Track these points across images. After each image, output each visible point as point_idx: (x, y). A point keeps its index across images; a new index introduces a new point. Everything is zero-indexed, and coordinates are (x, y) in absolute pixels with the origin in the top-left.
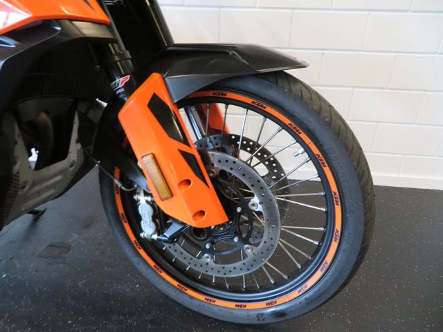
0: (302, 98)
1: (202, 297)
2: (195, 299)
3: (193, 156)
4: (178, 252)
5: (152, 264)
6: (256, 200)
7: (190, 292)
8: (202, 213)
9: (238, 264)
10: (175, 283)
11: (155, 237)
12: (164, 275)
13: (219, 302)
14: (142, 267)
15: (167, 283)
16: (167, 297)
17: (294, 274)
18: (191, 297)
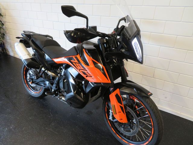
0: (147, 103)
1: (120, 138)
2: (118, 137)
3: (123, 107)
4: (116, 125)
5: (110, 125)
6: (134, 120)
7: (117, 135)
8: (122, 119)
9: (129, 133)
10: (115, 132)
11: (112, 120)
12: (112, 129)
13: (124, 140)
14: (108, 125)
15: (113, 131)
16: (112, 134)
17: (143, 140)
18: (118, 136)
